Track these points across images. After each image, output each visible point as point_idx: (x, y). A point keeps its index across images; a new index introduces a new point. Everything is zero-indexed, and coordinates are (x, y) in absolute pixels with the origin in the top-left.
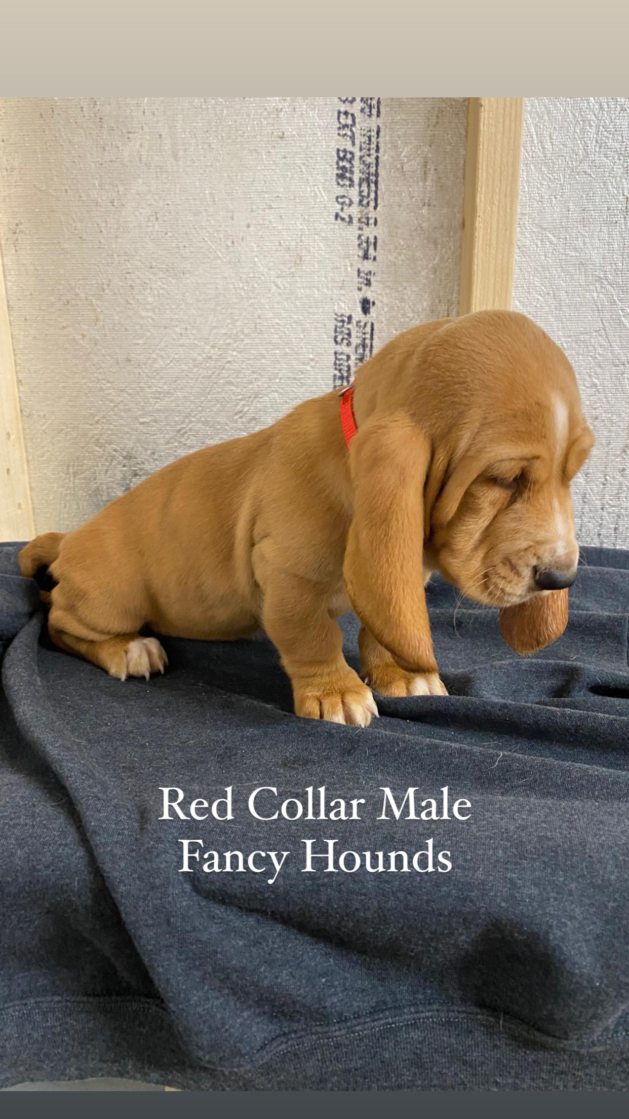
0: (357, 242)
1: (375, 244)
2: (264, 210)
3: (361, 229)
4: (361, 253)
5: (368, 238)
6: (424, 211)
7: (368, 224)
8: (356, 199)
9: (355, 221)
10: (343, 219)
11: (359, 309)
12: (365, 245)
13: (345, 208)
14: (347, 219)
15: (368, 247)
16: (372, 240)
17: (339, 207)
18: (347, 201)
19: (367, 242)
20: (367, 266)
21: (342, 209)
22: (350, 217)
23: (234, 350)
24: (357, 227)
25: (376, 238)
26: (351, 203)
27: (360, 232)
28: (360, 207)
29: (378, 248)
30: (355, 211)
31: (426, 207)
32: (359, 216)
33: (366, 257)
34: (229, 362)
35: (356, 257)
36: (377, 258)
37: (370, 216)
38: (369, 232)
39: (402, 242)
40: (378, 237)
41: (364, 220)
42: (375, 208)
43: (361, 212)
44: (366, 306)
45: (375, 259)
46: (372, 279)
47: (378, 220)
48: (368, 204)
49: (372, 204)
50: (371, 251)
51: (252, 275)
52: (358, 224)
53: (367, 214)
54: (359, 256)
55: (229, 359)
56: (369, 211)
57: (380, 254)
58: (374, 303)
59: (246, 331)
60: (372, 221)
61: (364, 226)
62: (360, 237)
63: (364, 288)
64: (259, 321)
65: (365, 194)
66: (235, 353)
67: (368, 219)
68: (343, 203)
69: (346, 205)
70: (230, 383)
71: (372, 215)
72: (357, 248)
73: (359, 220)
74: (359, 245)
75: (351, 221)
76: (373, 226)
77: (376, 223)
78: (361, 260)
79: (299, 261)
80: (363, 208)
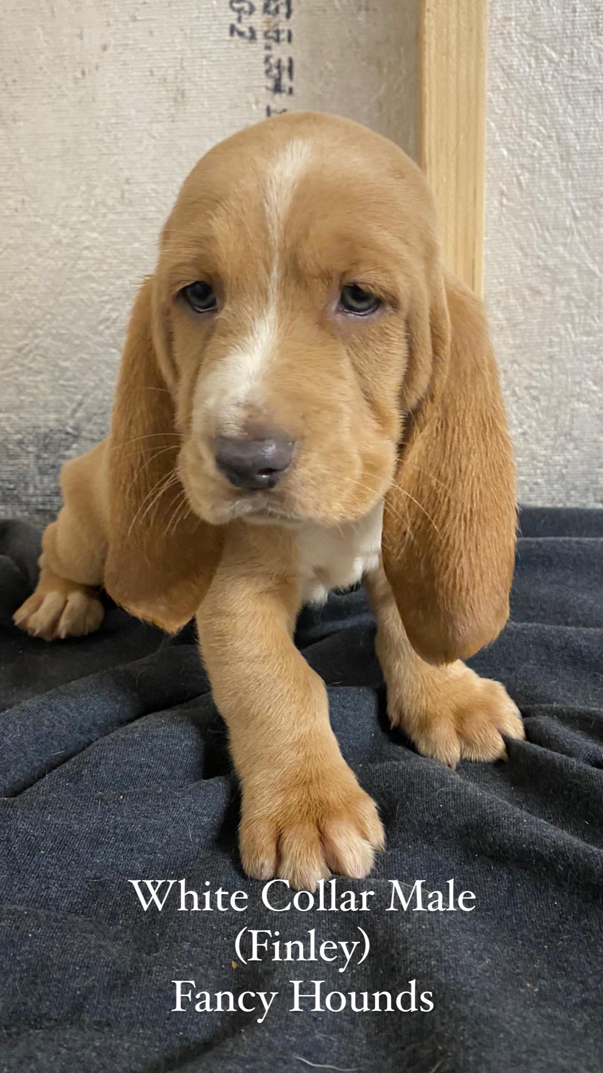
0: (264, 68)
1: (290, 70)
2: (125, 23)
3: (268, 48)
4: (270, 84)
5: (279, 61)
6: (361, 17)
7: (278, 40)
8: (260, 4)
9: (259, 35)
10: (241, 34)
12: (275, 71)
13: (244, 16)
14: (248, 34)
15: (280, 73)
16: (285, 63)
17: (235, 15)
18: (246, 7)
19: (279, 67)
20: (279, 102)
21: (239, 20)
22: (252, 30)
23: (93, 230)
24: (263, 46)
25: (291, 61)
26: (252, 10)
27: (267, 52)
28: (266, 16)
29: (295, 75)
30: (258, 21)
31: (363, 13)
32: (265, 29)
33: (277, 88)
34: (87, 248)
35: (263, 90)
36: (295, 90)
37: (281, 28)
38: (281, 52)
39: (330, 65)
40: (295, 59)
41: (271, 34)
42: (288, 15)
43: (268, 22)
45: (291, 91)
47: (294, 34)
48: (277, 10)
49: (283, 10)
50: (285, 80)
51: (113, 121)
52: (265, 41)
53: (276, 25)
54: (267, 88)
55: (87, 243)
56: (280, 21)
57: (298, 83)
59: (110, 202)
60: (284, 36)
61: (274, 44)
62: (267, 60)
64: (126, 187)
66: (95, 235)
67: (278, 32)
68: (239, 11)
69: (245, 12)
70: (90, 278)
71: (284, 26)
72: (263, 76)
73: (266, 35)
74: (267, 72)
75: (253, 37)
76: (285, 43)
77: (290, 39)
78: (271, 93)
79: (180, 97)
80: (270, 17)
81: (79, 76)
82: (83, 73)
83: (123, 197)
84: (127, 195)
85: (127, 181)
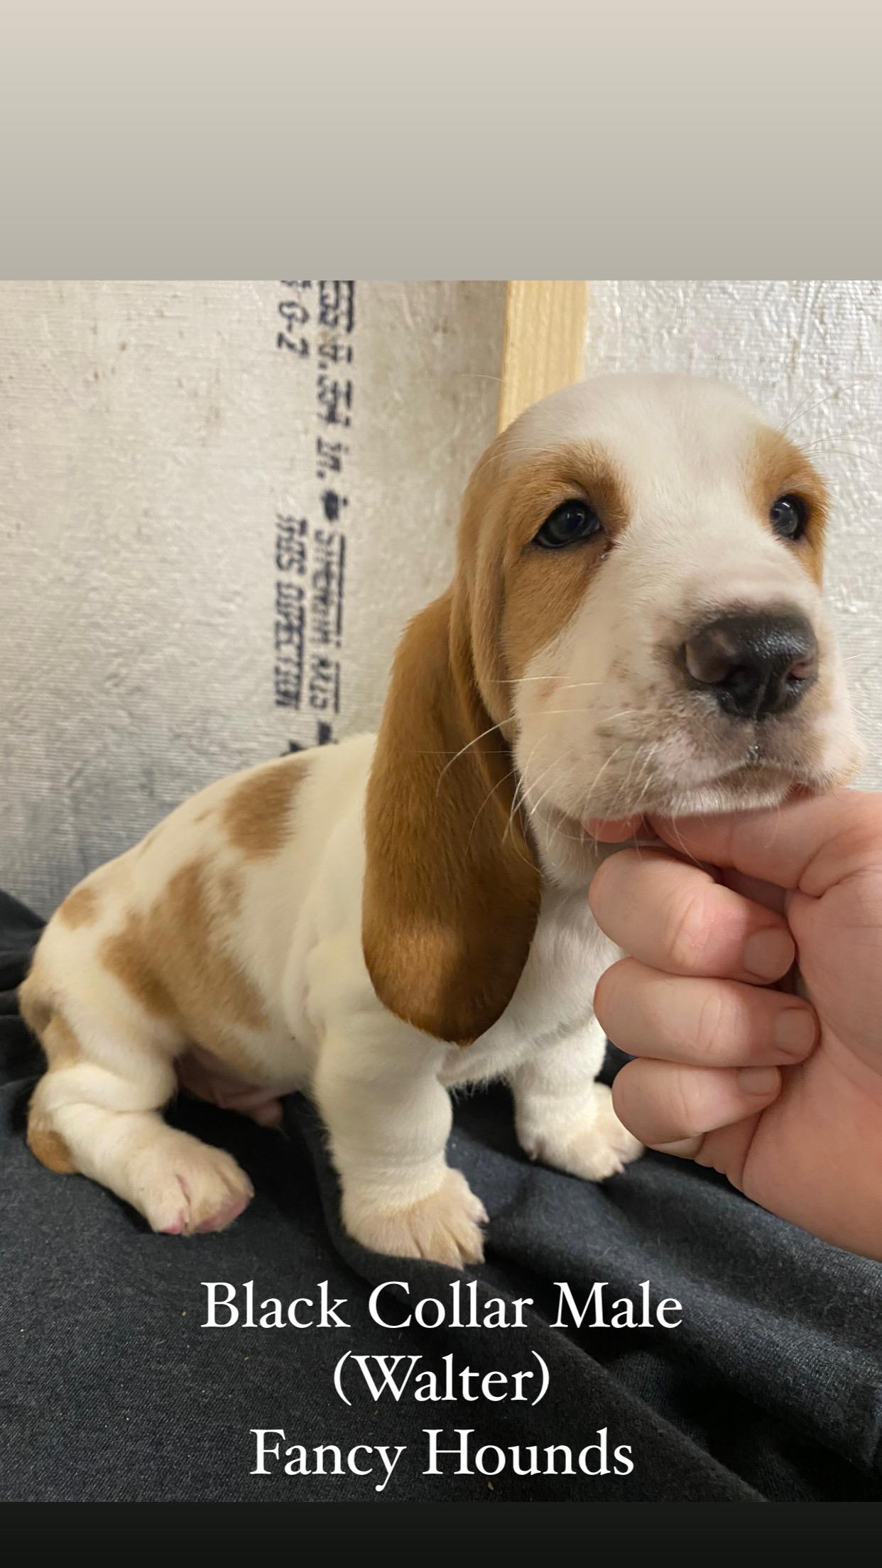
0: (316, 390)
1: (348, 396)
2: (150, 319)
3: (323, 366)
4: (324, 410)
5: (336, 384)
6: (438, 339)
7: (335, 358)
8: (315, 311)
9: (313, 350)
10: (291, 346)
11: (320, 509)
12: (329, 396)
13: (296, 325)
14: (299, 347)
15: (336, 399)
16: (342, 388)
17: (285, 322)
18: (299, 313)
19: (334, 391)
20: (333, 434)
21: (290, 328)
22: (304, 343)
23: (102, 568)
24: (317, 364)
25: (349, 385)
26: (306, 317)
27: (321, 372)
28: (323, 327)
29: (354, 403)
30: (312, 331)
31: (440, 335)
32: (321, 342)
33: (332, 417)
34: (94, 589)
35: (315, 418)
36: (353, 422)
37: (340, 342)
38: (338, 373)
39: (397, 396)
40: (355, 383)
41: (328, 350)
42: (350, 328)
43: (324, 335)
44: (332, 505)
45: (347, 422)
46: (344, 458)
47: (355, 352)
48: (336, 320)
49: (343, 321)
50: (342, 409)
51: (130, 438)
52: (320, 358)
53: (334, 339)
54: (319, 415)
55: (95, 584)
56: (339, 335)
57: (358, 412)
58: (345, 502)
59: (124, 537)
60: (342, 353)
61: (330, 363)
62: (321, 380)
63: (329, 473)
64: (144, 520)
65: (331, 301)
66: (104, 574)
67: (335, 348)
68: (290, 317)
69: (297, 319)
70: (97, 626)
71: (343, 341)
72: (315, 400)
73: (321, 350)
74: (321, 396)
75: (305, 351)
76: (343, 363)
77: (350, 357)
78: (323, 422)
79: (214, 417)
80: (327, 328)
81: (91, 379)
82: (96, 376)
83: (139, 531)
84: (145, 530)
85: (146, 513)
